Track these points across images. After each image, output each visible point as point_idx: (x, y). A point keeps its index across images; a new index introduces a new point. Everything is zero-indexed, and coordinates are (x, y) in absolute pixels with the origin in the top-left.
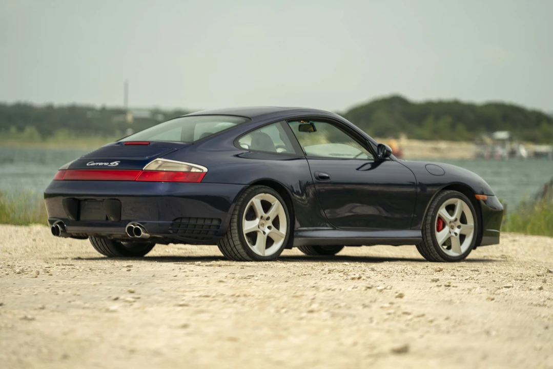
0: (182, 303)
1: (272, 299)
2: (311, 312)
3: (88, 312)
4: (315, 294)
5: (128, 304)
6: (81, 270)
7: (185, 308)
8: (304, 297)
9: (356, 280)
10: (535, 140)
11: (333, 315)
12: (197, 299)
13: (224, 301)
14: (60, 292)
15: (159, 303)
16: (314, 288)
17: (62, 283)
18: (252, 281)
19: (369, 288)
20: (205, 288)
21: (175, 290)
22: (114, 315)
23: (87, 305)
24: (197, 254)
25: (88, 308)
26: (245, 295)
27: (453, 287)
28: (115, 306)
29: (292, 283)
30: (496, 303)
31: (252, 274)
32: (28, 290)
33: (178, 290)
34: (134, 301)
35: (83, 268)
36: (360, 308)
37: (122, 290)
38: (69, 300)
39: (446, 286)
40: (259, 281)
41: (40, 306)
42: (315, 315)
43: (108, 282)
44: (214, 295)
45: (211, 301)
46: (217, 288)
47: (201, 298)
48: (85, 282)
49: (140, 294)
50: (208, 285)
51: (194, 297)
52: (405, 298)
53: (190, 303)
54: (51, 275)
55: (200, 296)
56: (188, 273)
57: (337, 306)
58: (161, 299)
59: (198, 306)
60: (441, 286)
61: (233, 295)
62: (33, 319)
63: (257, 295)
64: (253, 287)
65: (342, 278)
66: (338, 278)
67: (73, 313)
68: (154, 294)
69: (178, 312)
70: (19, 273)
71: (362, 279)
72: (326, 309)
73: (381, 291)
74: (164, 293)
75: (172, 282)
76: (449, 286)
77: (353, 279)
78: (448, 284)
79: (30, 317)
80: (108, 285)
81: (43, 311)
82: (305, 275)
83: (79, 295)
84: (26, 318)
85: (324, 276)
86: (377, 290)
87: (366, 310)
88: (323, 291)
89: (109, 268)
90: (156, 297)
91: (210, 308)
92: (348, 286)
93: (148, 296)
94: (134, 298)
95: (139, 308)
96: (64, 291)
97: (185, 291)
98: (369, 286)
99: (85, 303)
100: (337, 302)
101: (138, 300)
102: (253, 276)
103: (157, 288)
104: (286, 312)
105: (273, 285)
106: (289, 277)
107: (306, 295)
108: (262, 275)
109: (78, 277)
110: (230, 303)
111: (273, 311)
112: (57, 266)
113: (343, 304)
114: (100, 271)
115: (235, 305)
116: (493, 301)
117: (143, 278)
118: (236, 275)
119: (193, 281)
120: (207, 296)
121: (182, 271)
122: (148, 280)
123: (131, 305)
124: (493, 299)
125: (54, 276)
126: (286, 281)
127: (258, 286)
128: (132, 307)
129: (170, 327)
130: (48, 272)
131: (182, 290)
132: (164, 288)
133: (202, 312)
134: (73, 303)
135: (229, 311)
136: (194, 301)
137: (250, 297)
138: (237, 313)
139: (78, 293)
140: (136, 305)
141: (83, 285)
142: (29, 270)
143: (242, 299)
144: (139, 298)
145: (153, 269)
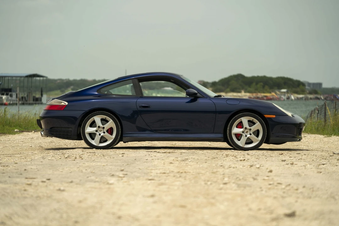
0: (150, 178)
1: (201, 175)
2: (225, 184)
3: (97, 185)
4: (223, 171)
5: (120, 179)
6: (98, 156)
7: (153, 181)
8: (218, 173)
9: (243, 161)
10: (297, 93)
11: (239, 186)
12: (159, 175)
13: (174, 176)
14: (84, 171)
15: (138, 178)
16: (222, 167)
17: (87, 164)
18: (188, 162)
19: (251, 166)
20: (162, 167)
21: (146, 169)
22: (112, 186)
23: (97, 180)
24: (157, 145)
25: (98, 182)
26: (185, 172)
27: (295, 164)
28: (112, 180)
29: (209, 163)
30: (324, 175)
31: (187, 158)
32: (68, 169)
33: (148, 168)
34: (124, 177)
35: (99, 154)
36: (252, 180)
37: (118, 169)
38: (87, 176)
39: (291, 164)
40: (191, 163)
41: (70, 181)
42: (228, 186)
43: (111, 164)
44: (168, 172)
45: (167, 176)
46: (169, 167)
47: (161, 174)
48: (99, 164)
49: (127, 172)
50: (164, 166)
51: (157, 173)
52: (273, 172)
53: (155, 178)
54: (82, 159)
55: (161, 173)
56: (154, 158)
57: (238, 179)
58: (139, 175)
59: (159, 180)
60: (288, 164)
61: (178, 172)
62: (63, 190)
63: (192, 171)
64: (189, 166)
65: (235, 160)
66: (232, 160)
67: (88, 185)
68: (135, 172)
69: (149, 184)
70: (66, 158)
71: (245, 160)
72: (233, 181)
73: (258, 168)
74: (140, 171)
75: (145, 163)
76: (293, 164)
77: (241, 160)
78: (292, 163)
79: (62, 188)
80: (111, 165)
81: (71, 184)
82: (214, 158)
83: (94, 173)
84: (60, 190)
85: (225, 159)
86: (257, 168)
87: (255, 181)
88: (228, 168)
89: (113, 154)
90: (136, 174)
91: (167, 181)
92: (240, 165)
93: (132, 173)
94: (124, 174)
95: (126, 182)
96: (86, 170)
97: (152, 170)
98: (251, 165)
99: (96, 178)
100: (238, 176)
101: (126, 176)
102: (187, 159)
103: (137, 167)
104: (211, 184)
105: (200, 165)
106: (206, 160)
107: (219, 171)
108: (192, 158)
109: (96, 160)
110: (177, 178)
111: (203, 183)
112: (87, 154)
113: (241, 178)
114: (108, 156)
115: (180, 179)
116: (322, 173)
117: (130, 161)
118: (179, 158)
119: (156, 162)
120: (164, 173)
121: (150, 156)
122: (132, 162)
123: (122, 179)
124: (321, 172)
125: (84, 159)
126: (206, 162)
127: (191, 166)
128: (122, 181)
129: (144, 196)
130: (81, 157)
131: (150, 168)
132: (141, 167)
133: (162, 184)
134: (89, 178)
135: (177, 183)
136: (157, 176)
137: (188, 173)
138: (183, 186)
139: (94, 171)
140: (125, 179)
141: (98, 165)
142: (72, 156)
143: (184, 175)
144: (126, 174)
145: (135, 155)
